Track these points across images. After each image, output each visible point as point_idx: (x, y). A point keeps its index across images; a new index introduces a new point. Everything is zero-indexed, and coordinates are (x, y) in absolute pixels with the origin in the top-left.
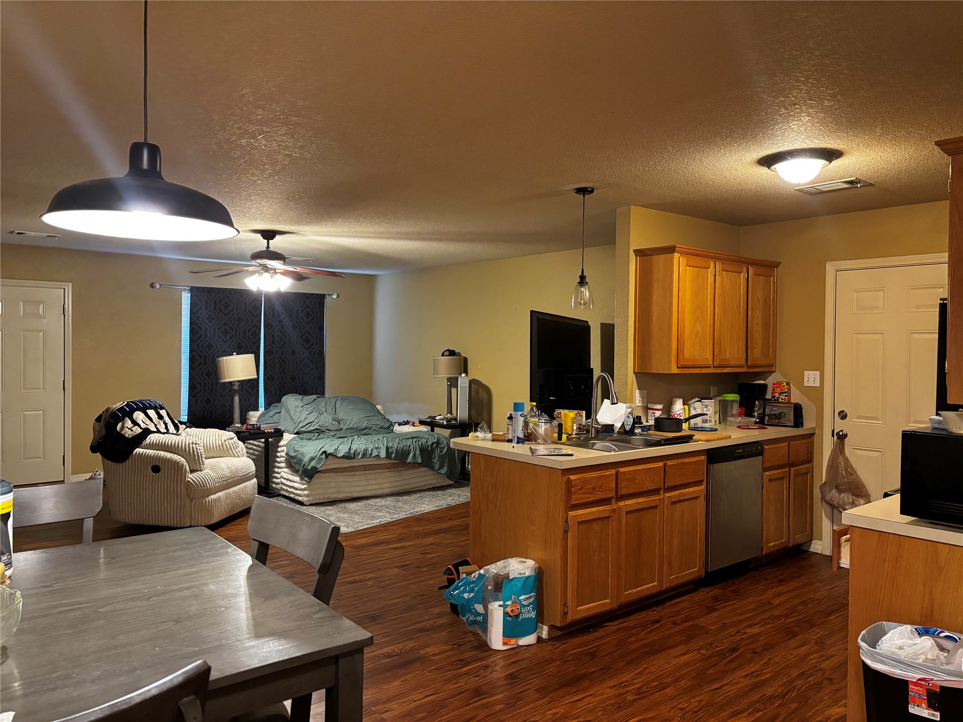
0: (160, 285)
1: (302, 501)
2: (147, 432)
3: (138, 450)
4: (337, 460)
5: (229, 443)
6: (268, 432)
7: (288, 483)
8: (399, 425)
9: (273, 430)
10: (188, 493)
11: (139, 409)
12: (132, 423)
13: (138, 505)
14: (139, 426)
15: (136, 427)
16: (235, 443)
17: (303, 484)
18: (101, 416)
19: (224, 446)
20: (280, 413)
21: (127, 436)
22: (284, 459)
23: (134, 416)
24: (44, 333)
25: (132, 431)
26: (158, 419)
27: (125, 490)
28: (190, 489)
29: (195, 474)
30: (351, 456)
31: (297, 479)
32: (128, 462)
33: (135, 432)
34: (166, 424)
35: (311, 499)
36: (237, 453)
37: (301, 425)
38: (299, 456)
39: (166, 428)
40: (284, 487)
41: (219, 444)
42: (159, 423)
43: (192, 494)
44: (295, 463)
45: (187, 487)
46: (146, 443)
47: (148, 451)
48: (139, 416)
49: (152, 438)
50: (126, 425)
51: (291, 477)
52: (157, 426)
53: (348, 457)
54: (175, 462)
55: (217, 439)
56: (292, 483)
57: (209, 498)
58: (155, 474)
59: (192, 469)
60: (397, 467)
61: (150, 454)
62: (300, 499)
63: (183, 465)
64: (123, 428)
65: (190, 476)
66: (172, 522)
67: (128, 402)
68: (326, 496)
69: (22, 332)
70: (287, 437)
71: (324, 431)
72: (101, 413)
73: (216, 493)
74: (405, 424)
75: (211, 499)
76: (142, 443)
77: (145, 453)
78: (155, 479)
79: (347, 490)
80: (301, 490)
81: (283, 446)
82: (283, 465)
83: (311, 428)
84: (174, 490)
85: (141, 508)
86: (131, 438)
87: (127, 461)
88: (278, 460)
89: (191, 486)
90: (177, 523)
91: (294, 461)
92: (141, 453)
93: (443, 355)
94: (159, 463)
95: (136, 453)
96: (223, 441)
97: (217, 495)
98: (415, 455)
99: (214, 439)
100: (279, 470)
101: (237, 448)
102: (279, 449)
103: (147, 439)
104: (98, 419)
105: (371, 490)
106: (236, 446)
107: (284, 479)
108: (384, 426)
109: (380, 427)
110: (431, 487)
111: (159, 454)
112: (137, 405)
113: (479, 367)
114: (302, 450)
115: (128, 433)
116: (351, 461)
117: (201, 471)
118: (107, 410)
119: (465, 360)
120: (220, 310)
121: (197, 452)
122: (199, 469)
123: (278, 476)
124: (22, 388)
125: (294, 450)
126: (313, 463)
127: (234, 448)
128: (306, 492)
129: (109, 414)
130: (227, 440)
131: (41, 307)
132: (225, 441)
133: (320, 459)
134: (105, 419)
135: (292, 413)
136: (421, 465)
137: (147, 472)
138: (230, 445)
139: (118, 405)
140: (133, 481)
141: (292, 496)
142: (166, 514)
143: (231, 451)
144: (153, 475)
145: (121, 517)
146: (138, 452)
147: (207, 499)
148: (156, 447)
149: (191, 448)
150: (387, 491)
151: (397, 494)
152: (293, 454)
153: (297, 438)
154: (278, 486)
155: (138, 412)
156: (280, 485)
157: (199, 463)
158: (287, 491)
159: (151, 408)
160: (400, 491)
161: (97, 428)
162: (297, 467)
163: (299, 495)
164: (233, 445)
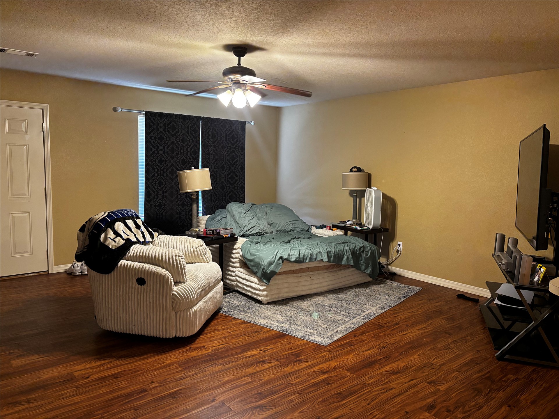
0: (122, 109)
1: (261, 300)
2: (129, 243)
3: (123, 262)
4: (290, 264)
5: (199, 250)
6: (226, 237)
7: (244, 282)
8: (317, 228)
9: (229, 235)
10: (174, 306)
11: (119, 220)
12: (114, 233)
13: (124, 316)
14: (121, 237)
15: (119, 238)
16: (204, 250)
17: (262, 286)
18: (84, 226)
19: (196, 253)
20: (226, 217)
21: (110, 247)
22: (238, 259)
23: (115, 227)
24: (27, 148)
25: (115, 242)
26: (136, 229)
27: (111, 300)
28: (176, 302)
29: (180, 287)
30: (301, 261)
31: (256, 280)
32: (114, 274)
33: (118, 244)
34: (143, 233)
35: (268, 298)
36: (206, 259)
37: (246, 229)
38: (257, 260)
39: (144, 237)
40: (239, 284)
41: (191, 251)
42: (138, 233)
43: (177, 307)
44: (253, 266)
45: (173, 300)
46: (129, 254)
47: (133, 263)
48: (119, 226)
49: (136, 249)
50: (109, 236)
51: (248, 277)
52: (136, 236)
53: (299, 261)
54: (161, 275)
55: (189, 246)
56: (249, 283)
57: (193, 309)
58: (140, 286)
59: (175, 281)
60: (333, 268)
61: (135, 266)
62: (259, 298)
63: (168, 279)
64: (106, 238)
65: (175, 288)
66: (158, 333)
67: (109, 214)
68: (281, 295)
69: (8, 146)
70: (241, 241)
71: (263, 234)
72: (84, 223)
73: (197, 303)
74: (322, 228)
75: (195, 310)
76: (125, 254)
77: (130, 266)
78: (141, 291)
79: (296, 289)
80: (260, 290)
81: (237, 249)
82: (237, 265)
83: (254, 232)
84: (159, 303)
85: (127, 318)
86: (115, 249)
87: (112, 273)
88: (233, 260)
89: (177, 299)
90: (163, 334)
91: (252, 264)
92: (126, 265)
93: (351, 171)
94: (144, 276)
95: (121, 265)
96: (195, 248)
97: (199, 305)
98: (348, 258)
99: (186, 246)
100: (234, 269)
101: (206, 254)
102: (234, 251)
103: (131, 251)
104: (82, 229)
105: (314, 288)
106: (205, 252)
107: (240, 277)
108: (305, 229)
109: (302, 229)
110: (356, 284)
111: (144, 267)
112: (117, 215)
113: (383, 181)
114: (259, 254)
115: (112, 245)
116: (301, 264)
117: (184, 282)
118: (90, 220)
119: (369, 176)
120: (169, 131)
121: (180, 264)
122: (182, 281)
123: (232, 274)
124: (10, 194)
125: (250, 253)
126: (272, 268)
127: (204, 254)
128: (265, 293)
129: (92, 224)
130: (198, 247)
131: (24, 125)
132: (196, 248)
133: (278, 264)
134: (89, 230)
135: (237, 219)
136: (352, 266)
137: (132, 284)
138: (200, 252)
139: (100, 216)
140: (118, 291)
141: (250, 294)
142: (152, 325)
143: (201, 258)
144: (138, 288)
145: (108, 325)
146: (123, 264)
147: (191, 311)
148: (139, 259)
149: (175, 261)
150: (325, 289)
151: (332, 291)
152: (248, 256)
153: (248, 241)
154: (233, 283)
155: (118, 222)
156: (235, 282)
157: (183, 275)
158: (244, 289)
159: (129, 218)
160: (334, 288)
161: (81, 238)
162: (255, 270)
163: (258, 295)
164: (203, 252)
